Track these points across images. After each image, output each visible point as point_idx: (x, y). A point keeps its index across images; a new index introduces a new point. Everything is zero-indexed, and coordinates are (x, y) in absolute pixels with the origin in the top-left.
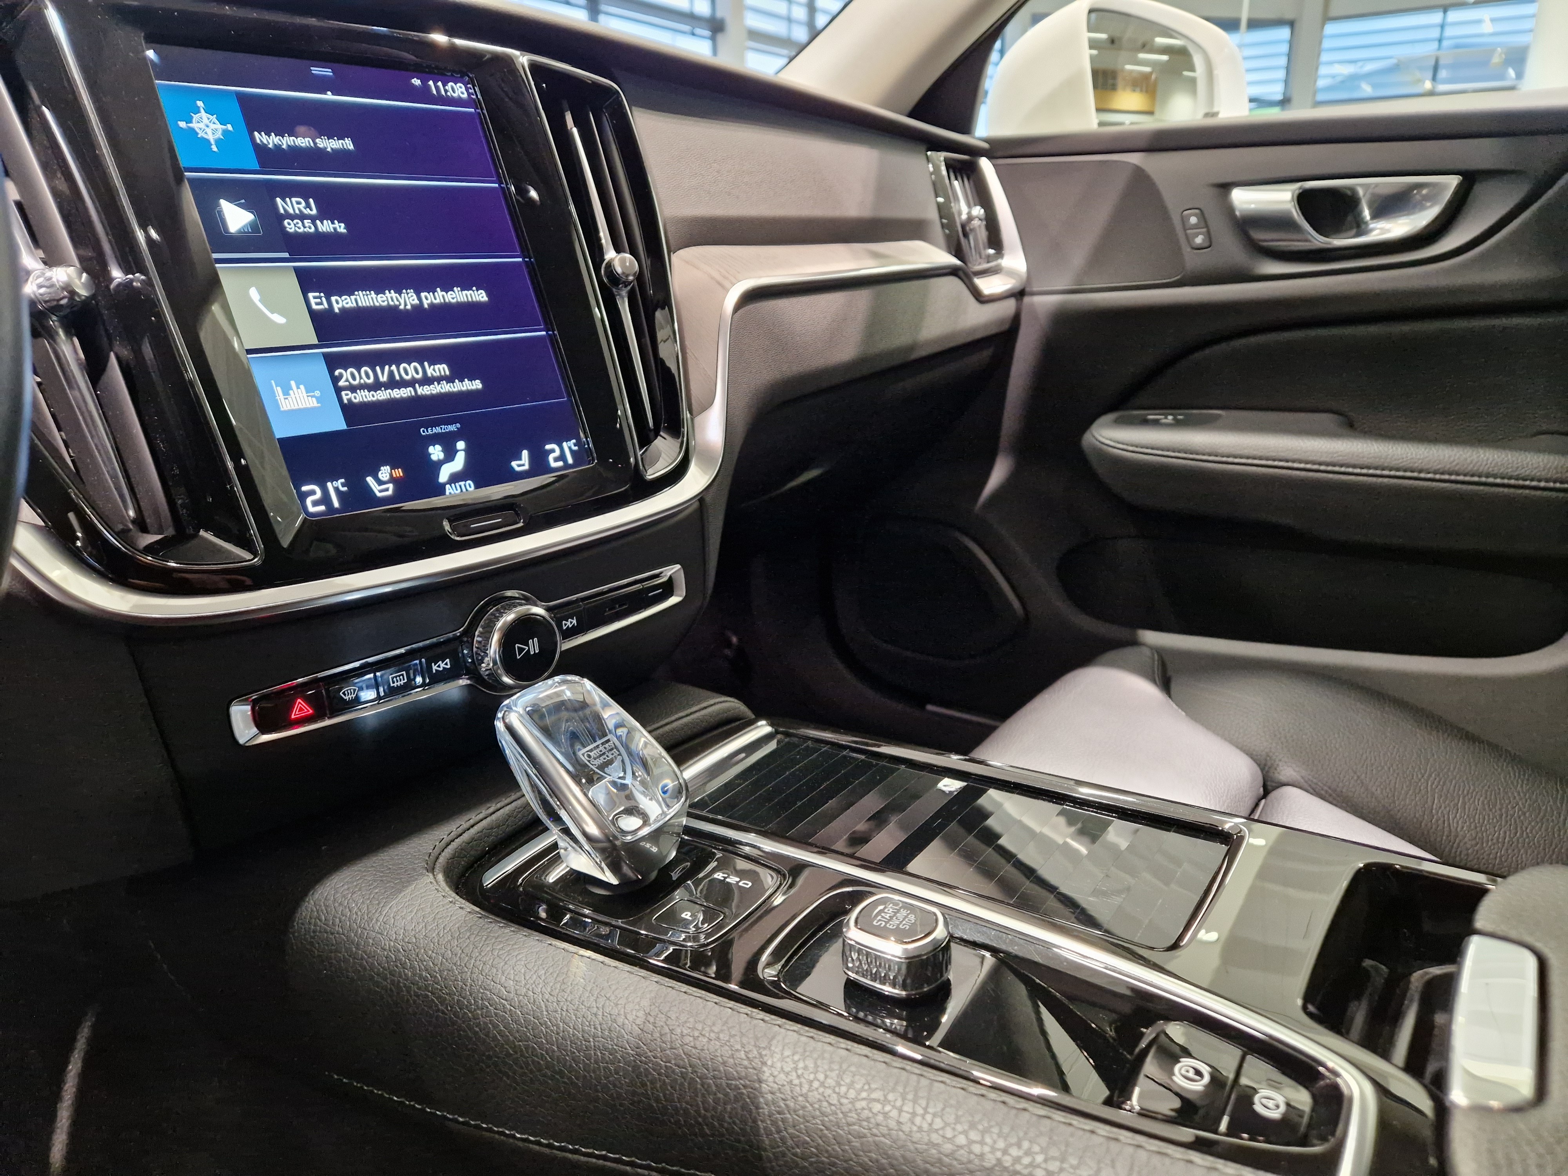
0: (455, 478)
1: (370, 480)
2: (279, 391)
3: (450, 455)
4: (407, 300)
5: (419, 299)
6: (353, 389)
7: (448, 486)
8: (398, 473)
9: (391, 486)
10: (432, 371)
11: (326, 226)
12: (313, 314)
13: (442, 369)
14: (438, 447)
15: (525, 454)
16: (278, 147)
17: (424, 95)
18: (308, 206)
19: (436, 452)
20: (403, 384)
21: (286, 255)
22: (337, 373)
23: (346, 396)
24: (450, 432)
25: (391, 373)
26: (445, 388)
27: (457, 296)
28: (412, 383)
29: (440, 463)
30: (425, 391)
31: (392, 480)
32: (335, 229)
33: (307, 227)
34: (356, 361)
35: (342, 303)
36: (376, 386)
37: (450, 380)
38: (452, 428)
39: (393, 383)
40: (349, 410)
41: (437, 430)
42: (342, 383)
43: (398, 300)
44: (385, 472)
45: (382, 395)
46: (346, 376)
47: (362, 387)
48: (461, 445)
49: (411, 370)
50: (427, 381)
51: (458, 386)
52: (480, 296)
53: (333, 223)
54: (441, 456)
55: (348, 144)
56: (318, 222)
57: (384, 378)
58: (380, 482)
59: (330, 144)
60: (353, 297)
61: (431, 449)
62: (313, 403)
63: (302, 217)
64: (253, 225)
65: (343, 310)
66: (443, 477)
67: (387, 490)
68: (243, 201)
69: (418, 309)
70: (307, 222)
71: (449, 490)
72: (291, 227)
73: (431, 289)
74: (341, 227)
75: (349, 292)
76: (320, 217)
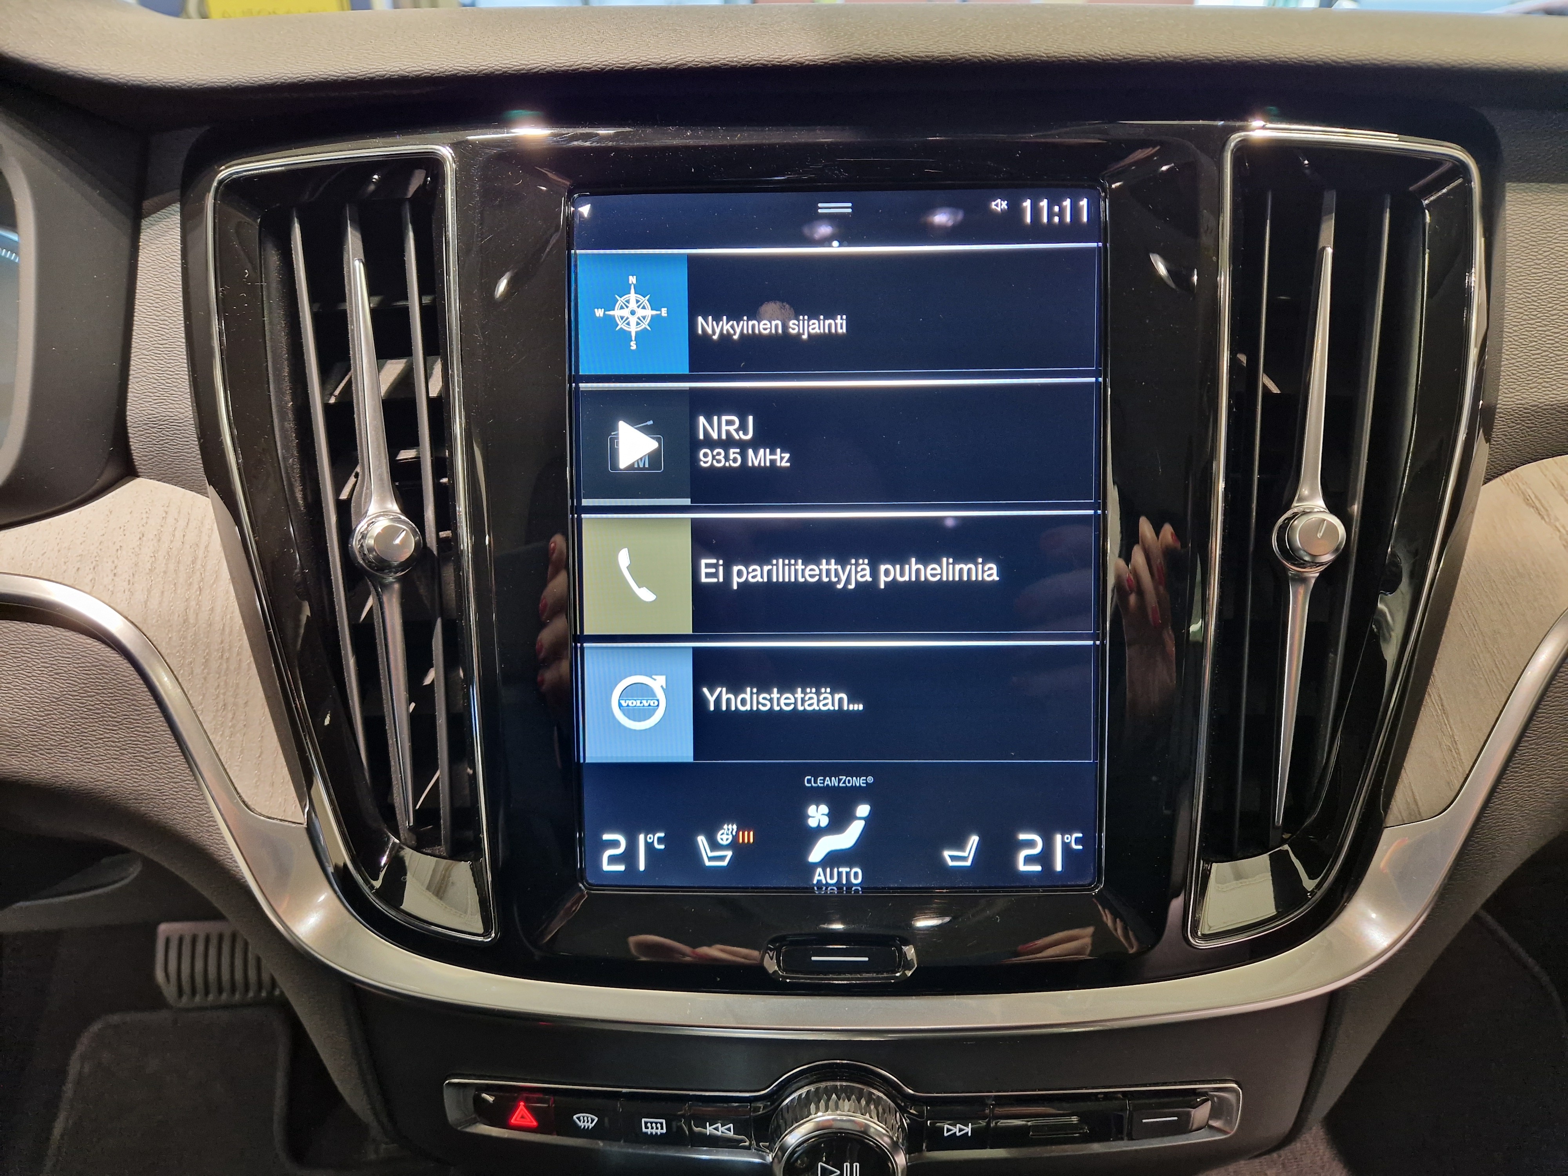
0: (833, 859)
1: (702, 840)
3: (838, 822)
4: (851, 575)
5: (874, 573)
7: (819, 870)
8: (748, 837)
9: (729, 854)
11: (760, 458)
12: (698, 589)
14: (824, 809)
15: (974, 840)
16: (725, 338)
18: (743, 427)
21: (687, 502)
24: (854, 788)
27: (944, 571)
29: (820, 832)
31: (734, 845)
32: (773, 462)
33: (733, 459)
35: (748, 574)
38: (858, 782)
41: (831, 782)
43: (837, 574)
44: (726, 834)
48: (863, 810)
52: (986, 572)
53: (773, 453)
54: (825, 822)
55: (839, 325)
56: (750, 452)
58: (714, 845)
59: (808, 328)
60: (766, 568)
61: (812, 810)
63: (728, 443)
64: (653, 457)
65: (745, 586)
66: (816, 855)
67: (722, 858)
68: (651, 422)
69: (866, 590)
70: (734, 452)
71: (819, 876)
72: (707, 459)
73: (900, 558)
74: (782, 459)
75: (763, 558)
76: (756, 444)
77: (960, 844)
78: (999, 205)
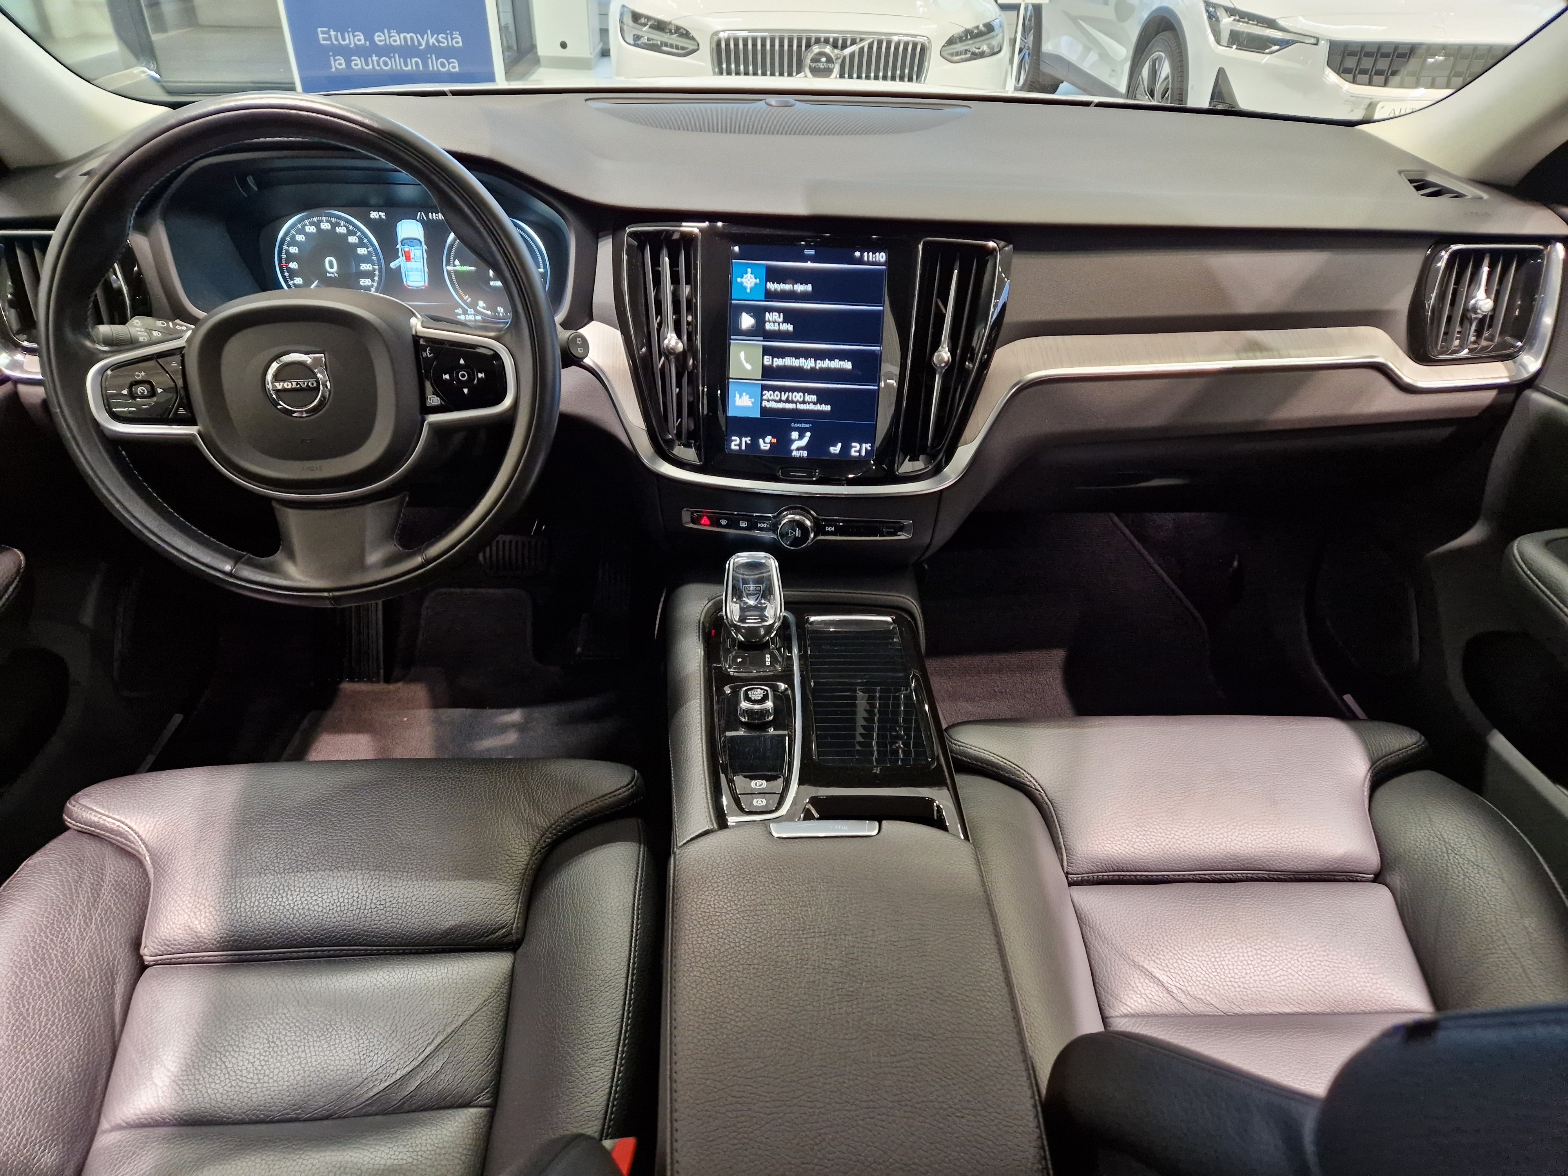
0: (798, 449)
1: (761, 441)
2: (737, 396)
3: (801, 437)
4: (808, 364)
5: (815, 364)
6: (768, 401)
7: (794, 451)
8: (775, 440)
9: (769, 445)
10: (808, 398)
11: (784, 327)
12: (763, 365)
13: (814, 398)
14: (797, 433)
15: (840, 445)
16: (776, 290)
17: (860, 261)
18: (779, 317)
19: (795, 435)
20: (792, 402)
21: (761, 339)
22: (764, 392)
23: (765, 403)
24: (805, 428)
25: (788, 397)
26: (812, 407)
27: (836, 364)
28: (796, 403)
29: (795, 440)
30: (801, 407)
31: (771, 443)
32: (787, 328)
33: (776, 327)
34: (774, 389)
35: (779, 362)
36: (780, 401)
37: (814, 403)
38: (808, 426)
39: (787, 401)
40: (764, 410)
41: (799, 425)
42: (764, 397)
43: (804, 364)
44: (769, 439)
45: (780, 406)
46: (768, 394)
47: (773, 400)
48: (808, 434)
49: (798, 396)
50: (804, 402)
51: (819, 407)
52: (848, 365)
53: (787, 326)
54: (797, 437)
55: (809, 288)
56: (781, 325)
57: (784, 398)
58: (765, 442)
59: (800, 288)
60: (784, 361)
61: (793, 433)
62: (750, 404)
63: (775, 322)
64: (752, 325)
65: (778, 366)
66: (794, 446)
67: (767, 446)
68: (752, 314)
69: (813, 370)
70: (776, 324)
71: (795, 453)
72: (769, 326)
73: (823, 359)
74: (790, 327)
75: (783, 357)
76: (784, 322)
77: (835, 446)
78: (858, 254)
